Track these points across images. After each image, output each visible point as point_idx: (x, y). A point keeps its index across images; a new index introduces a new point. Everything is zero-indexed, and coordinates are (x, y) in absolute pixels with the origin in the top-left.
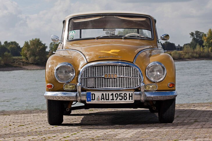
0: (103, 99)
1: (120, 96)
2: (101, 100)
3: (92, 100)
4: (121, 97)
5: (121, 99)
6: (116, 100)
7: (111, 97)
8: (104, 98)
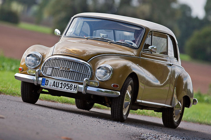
0: (54, 86)
1: (67, 86)
2: (53, 86)
3: (46, 85)
5: (68, 88)
6: (64, 88)
7: (60, 86)
8: (54, 85)
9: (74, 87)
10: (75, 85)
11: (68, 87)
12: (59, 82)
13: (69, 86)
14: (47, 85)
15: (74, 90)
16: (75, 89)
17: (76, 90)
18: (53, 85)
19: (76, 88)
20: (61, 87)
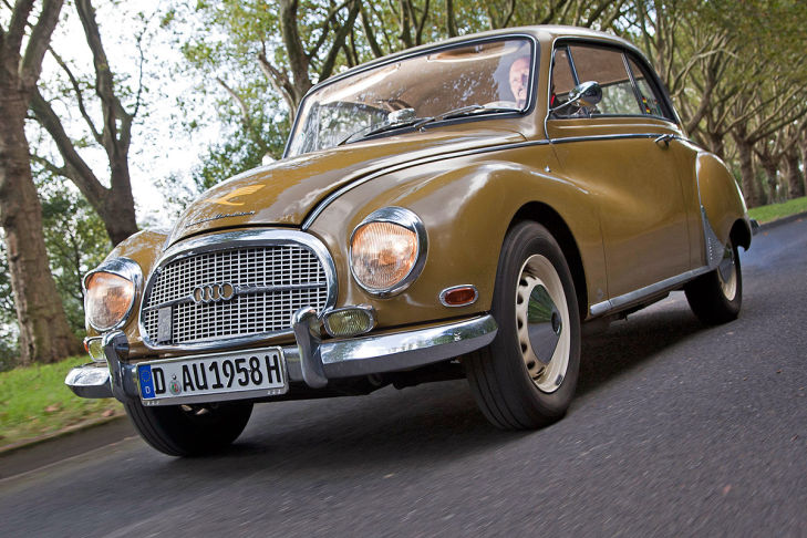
0: (189, 388)
1: (239, 371)
2: (185, 390)
3: (158, 392)
4: (243, 373)
5: (244, 380)
8: (190, 384)
9: (270, 369)
10: (267, 358)
11: (242, 376)
12: (202, 365)
13: (244, 370)
14: (164, 391)
15: (271, 381)
16: (274, 372)
17: (279, 381)
18: (185, 385)
19: (276, 368)
20: (219, 385)
